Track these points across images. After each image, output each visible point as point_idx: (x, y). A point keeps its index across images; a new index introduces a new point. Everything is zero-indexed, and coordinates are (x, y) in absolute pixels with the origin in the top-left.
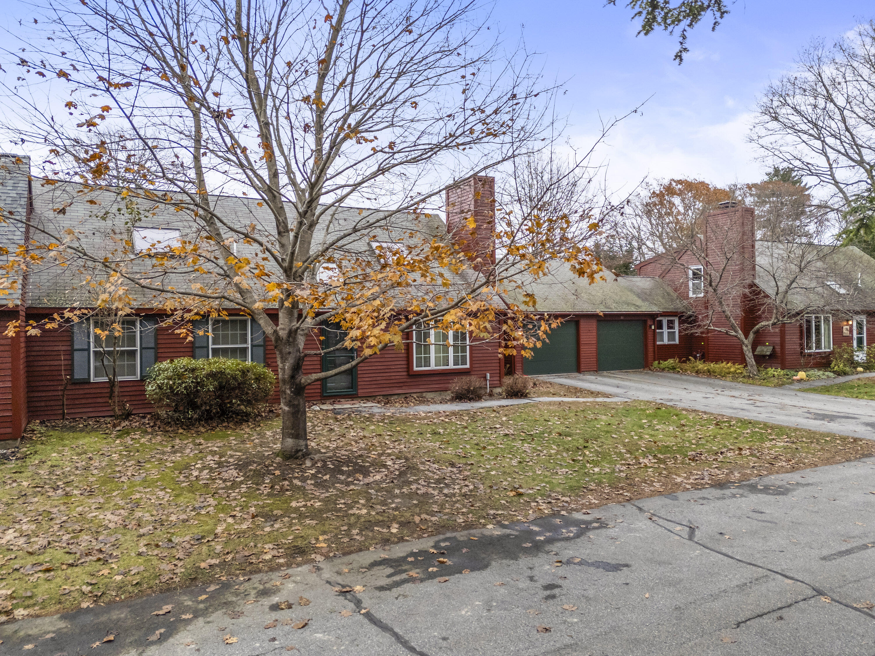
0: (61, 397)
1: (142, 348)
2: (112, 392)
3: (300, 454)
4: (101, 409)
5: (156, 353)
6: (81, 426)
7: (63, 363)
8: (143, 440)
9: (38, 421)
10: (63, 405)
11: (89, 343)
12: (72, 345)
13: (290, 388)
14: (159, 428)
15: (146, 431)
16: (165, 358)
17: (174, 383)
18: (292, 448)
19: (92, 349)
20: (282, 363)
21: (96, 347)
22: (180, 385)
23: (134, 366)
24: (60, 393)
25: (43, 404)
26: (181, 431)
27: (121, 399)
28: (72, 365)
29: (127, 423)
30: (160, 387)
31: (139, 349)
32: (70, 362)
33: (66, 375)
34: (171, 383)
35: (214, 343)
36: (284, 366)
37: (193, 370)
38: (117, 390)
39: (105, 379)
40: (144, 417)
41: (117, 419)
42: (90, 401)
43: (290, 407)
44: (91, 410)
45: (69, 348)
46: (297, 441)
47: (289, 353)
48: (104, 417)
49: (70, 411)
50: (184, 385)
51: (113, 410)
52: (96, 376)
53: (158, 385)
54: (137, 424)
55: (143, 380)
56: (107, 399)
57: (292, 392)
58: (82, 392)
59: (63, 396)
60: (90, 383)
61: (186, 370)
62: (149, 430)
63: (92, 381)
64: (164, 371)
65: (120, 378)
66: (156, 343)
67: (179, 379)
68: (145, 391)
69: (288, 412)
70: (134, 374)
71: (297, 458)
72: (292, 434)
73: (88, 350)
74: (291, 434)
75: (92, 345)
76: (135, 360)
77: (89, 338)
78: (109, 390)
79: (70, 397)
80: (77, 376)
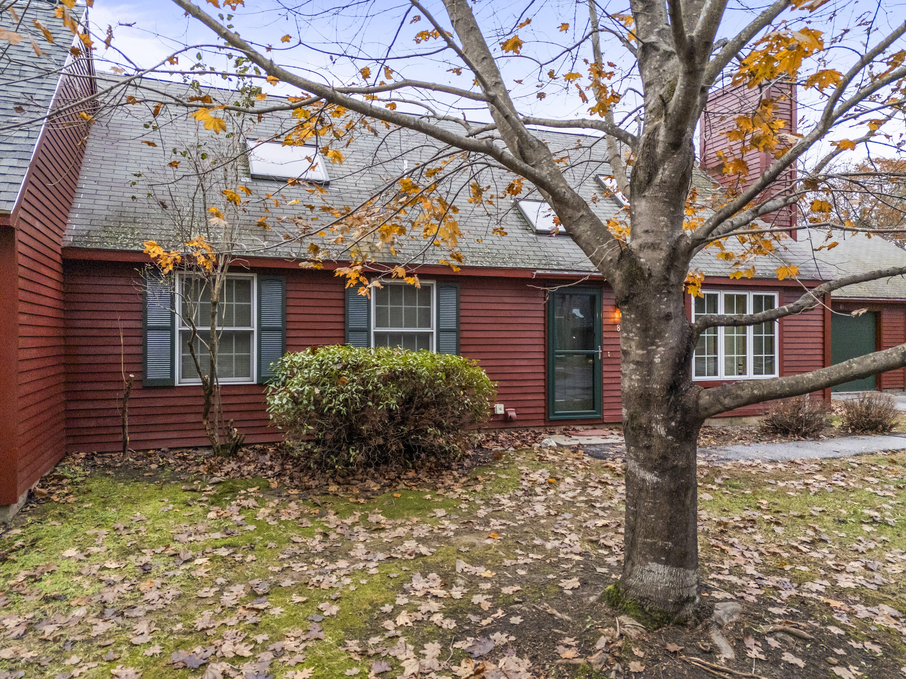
0: (119, 413)
1: (261, 329)
2: (208, 405)
3: (689, 609)
4: (191, 434)
5: (285, 338)
6: (154, 466)
7: (122, 350)
8: (263, 513)
9: (83, 455)
10: (123, 426)
11: (173, 315)
12: (144, 320)
13: (666, 421)
14: (292, 479)
15: (268, 487)
16: (302, 347)
17: (321, 393)
18: (667, 592)
19: (177, 329)
20: (643, 345)
21: (184, 325)
22: (335, 395)
23: (248, 359)
24: (117, 405)
25: (93, 423)
26: (333, 488)
27: (225, 417)
28: (144, 355)
29: (233, 465)
30: (295, 400)
31: (255, 329)
32: (139, 350)
33: (128, 372)
34: (317, 391)
35: (378, 325)
36: (650, 354)
37: (356, 368)
38: (217, 402)
39: (196, 382)
40: (263, 452)
41: (216, 454)
42: (173, 419)
43: (662, 473)
44: (175, 435)
45: (139, 325)
46: (681, 572)
47: (668, 317)
48: (196, 448)
49: (135, 437)
50: (341, 397)
51: (211, 438)
52: (184, 376)
53: (292, 396)
54: (252, 467)
55: (262, 384)
56: (200, 418)
57: (669, 432)
58: (160, 403)
59: (123, 409)
60: (173, 387)
61: (345, 368)
62: (274, 484)
63: (177, 384)
64: (300, 368)
65: (223, 381)
66: (285, 321)
67: (333, 385)
68: (266, 404)
69: (656, 487)
70: (248, 374)
71: (682, 624)
72: (668, 553)
73: (171, 329)
74: (662, 550)
75: (178, 319)
76: (248, 349)
77: (173, 307)
78: (202, 402)
79: (135, 412)
80: (152, 375)
